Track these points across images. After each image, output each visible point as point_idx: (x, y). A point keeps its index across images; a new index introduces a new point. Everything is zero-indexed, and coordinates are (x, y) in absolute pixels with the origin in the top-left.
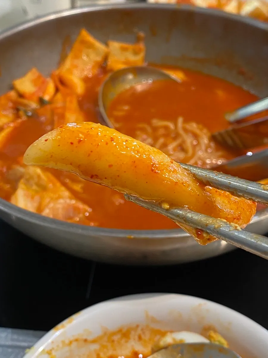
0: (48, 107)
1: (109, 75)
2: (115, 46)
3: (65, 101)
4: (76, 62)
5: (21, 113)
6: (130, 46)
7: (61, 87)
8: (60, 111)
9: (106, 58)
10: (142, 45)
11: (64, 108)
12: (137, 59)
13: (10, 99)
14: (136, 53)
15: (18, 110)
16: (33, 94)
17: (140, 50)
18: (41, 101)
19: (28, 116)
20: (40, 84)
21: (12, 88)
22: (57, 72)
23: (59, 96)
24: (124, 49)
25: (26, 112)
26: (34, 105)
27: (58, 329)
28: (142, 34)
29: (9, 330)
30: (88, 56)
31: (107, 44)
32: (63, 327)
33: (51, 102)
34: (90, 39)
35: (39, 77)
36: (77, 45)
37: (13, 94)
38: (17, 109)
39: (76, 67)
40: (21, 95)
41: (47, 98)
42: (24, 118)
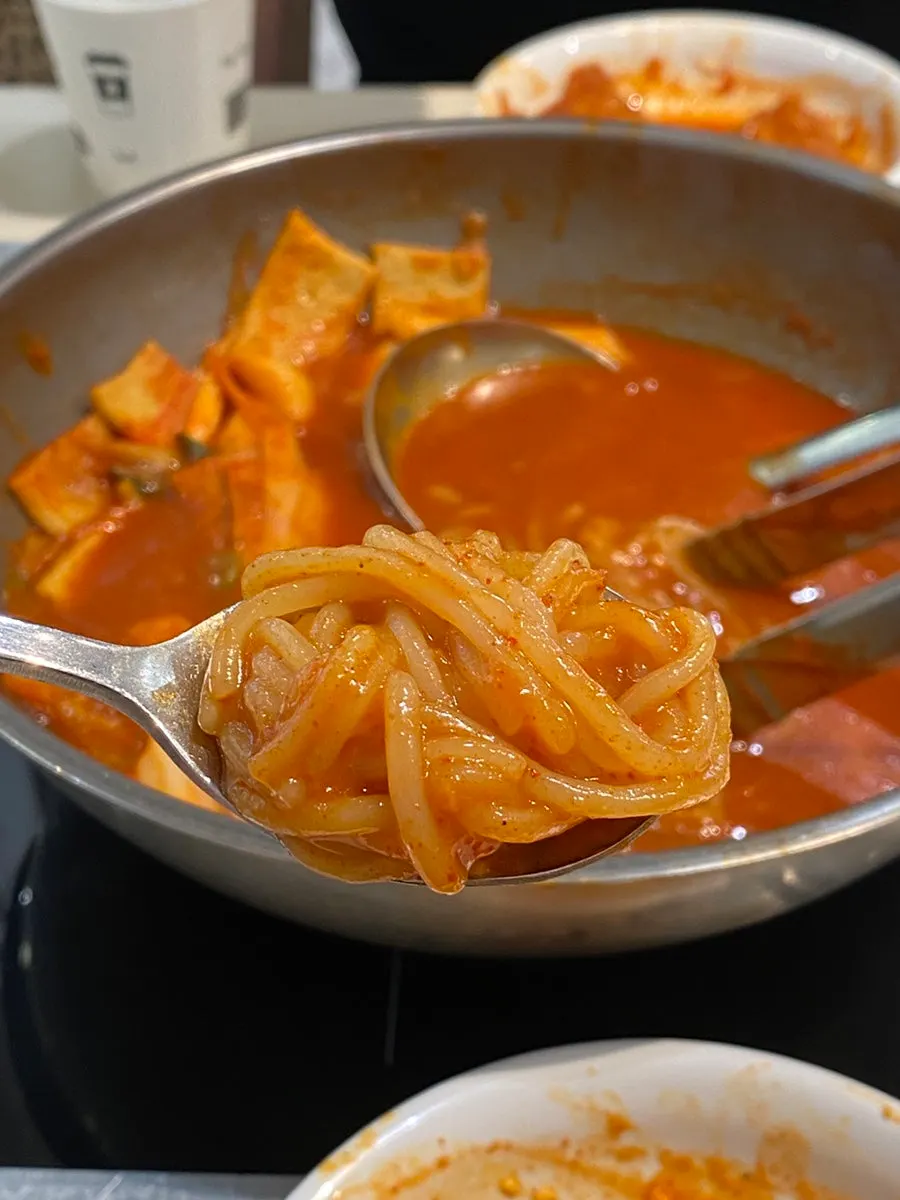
0: (210, 465)
1: (387, 351)
2: (396, 256)
3: (258, 445)
4: (277, 314)
5: (125, 487)
6: (443, 255)
7: (239, 396)
8: (245, 475)
9: (369, 297)
10: (478, 252)
11: (260, 464)
12: (469, 297)
13: (85, 448)
14: (461, 275)
15: (113, 479)
16: (156, 425)
17: (474, 266)
18: (182, 445)
19: (147, 497)
20: (174, 392)
21: (90, 408)
22: (222, 349)
23: (237, 427)
24: (425, 266)
25: (138, 483)
26: (160, 459)
27: (333, 1169)
28: (479, 218)
29: (162, 1177)
30: (312, 294)
31: (370, 255)
32: (347, 1159)
33: (214, 447)
34: (317, 238)
35: (169, 370)
36: (277, 262)
37: (92, 428)
38: (110, 478)
39: (280, 328)
40: (119, 432)
41: (199, 434)
42: (134, 504)
